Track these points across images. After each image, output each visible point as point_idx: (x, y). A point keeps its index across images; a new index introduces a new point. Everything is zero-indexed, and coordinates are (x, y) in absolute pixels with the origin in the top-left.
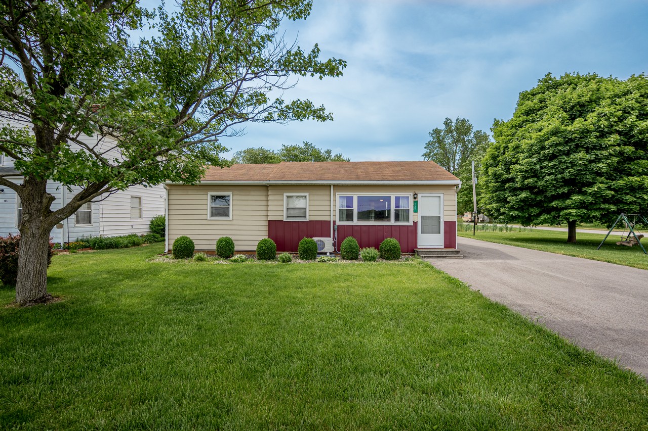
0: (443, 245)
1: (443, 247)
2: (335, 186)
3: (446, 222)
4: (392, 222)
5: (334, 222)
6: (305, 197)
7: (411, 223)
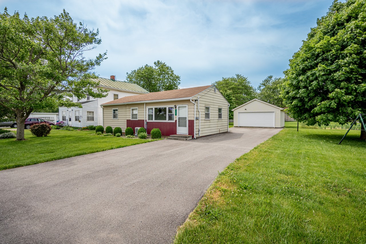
0: (188, 133)
1: (188, 134)
2: (146, 104)
3: (189, 121)
4: (167, 121)
5: (146, 120)
6: (137, 109)
7: (174, 121)
